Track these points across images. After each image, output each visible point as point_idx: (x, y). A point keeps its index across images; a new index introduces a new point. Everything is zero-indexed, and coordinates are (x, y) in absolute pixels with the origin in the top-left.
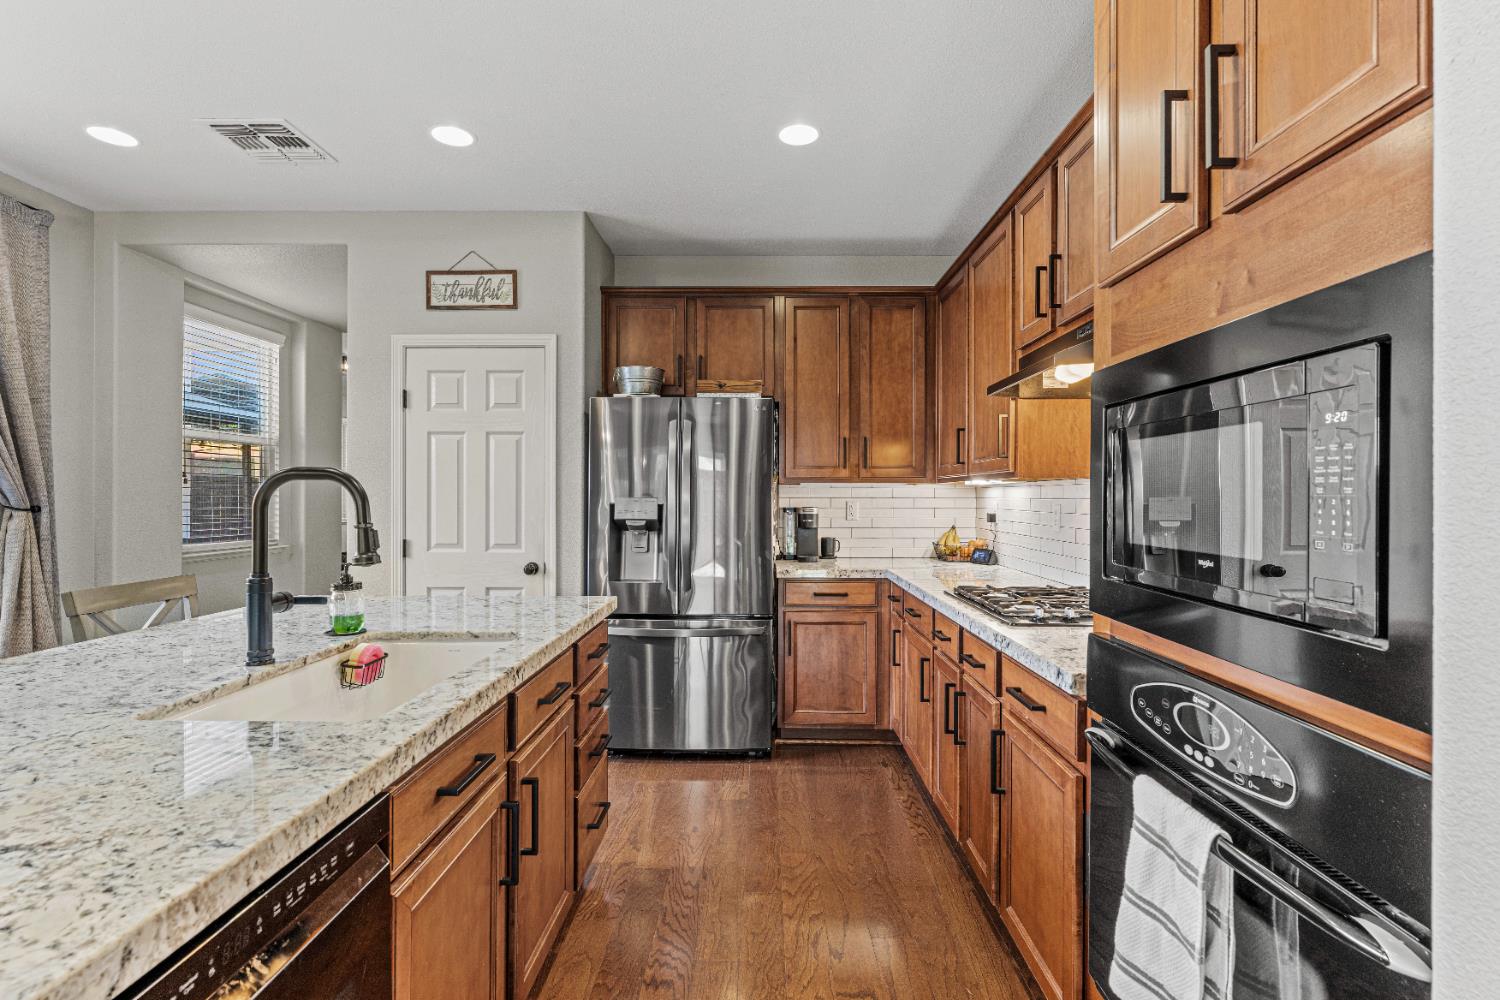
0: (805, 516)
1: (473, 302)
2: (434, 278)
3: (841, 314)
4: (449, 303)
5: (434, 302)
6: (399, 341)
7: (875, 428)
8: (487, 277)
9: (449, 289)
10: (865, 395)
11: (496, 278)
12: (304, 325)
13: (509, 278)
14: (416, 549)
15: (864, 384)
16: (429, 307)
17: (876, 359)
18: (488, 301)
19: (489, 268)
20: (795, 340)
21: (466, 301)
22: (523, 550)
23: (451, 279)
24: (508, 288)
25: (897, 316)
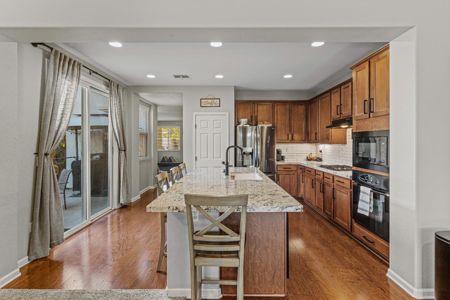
0: (279, 151)
1: (211, 105)
2: (202, 100)
3: (287, 106)
4: (205, 106)
5: (202, 105)
6: (194, 114)
7: (295, 131)
8: (213, 100)
9: (205, 103)
10: (292, 124)
11: (216, 100)
12: (153, 105)
13: (218, 100)
14: (198, 159)
15: (292, 122)
16: (201, 106)
17: (295, 116)
18: (214, 105)
19: (213, 98)
20: (277, 112)
21: (209, 105)
22: (221, 159)
23: (206, 100)
24: (218, 102)
25: (300, 106)
